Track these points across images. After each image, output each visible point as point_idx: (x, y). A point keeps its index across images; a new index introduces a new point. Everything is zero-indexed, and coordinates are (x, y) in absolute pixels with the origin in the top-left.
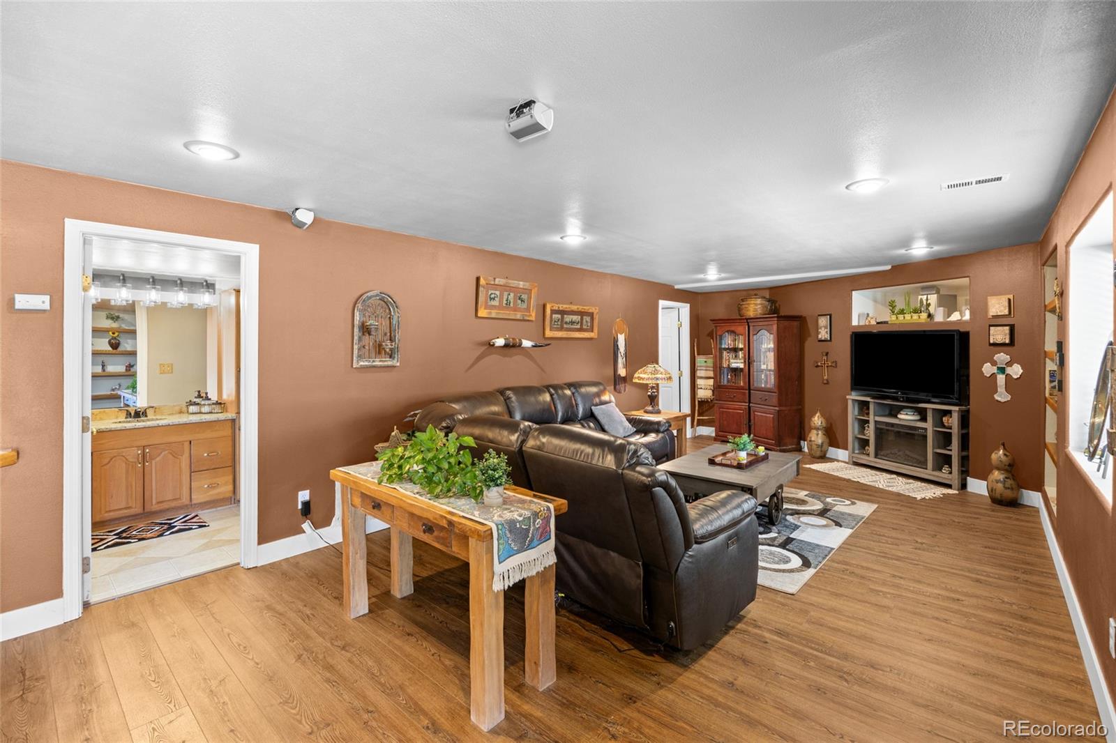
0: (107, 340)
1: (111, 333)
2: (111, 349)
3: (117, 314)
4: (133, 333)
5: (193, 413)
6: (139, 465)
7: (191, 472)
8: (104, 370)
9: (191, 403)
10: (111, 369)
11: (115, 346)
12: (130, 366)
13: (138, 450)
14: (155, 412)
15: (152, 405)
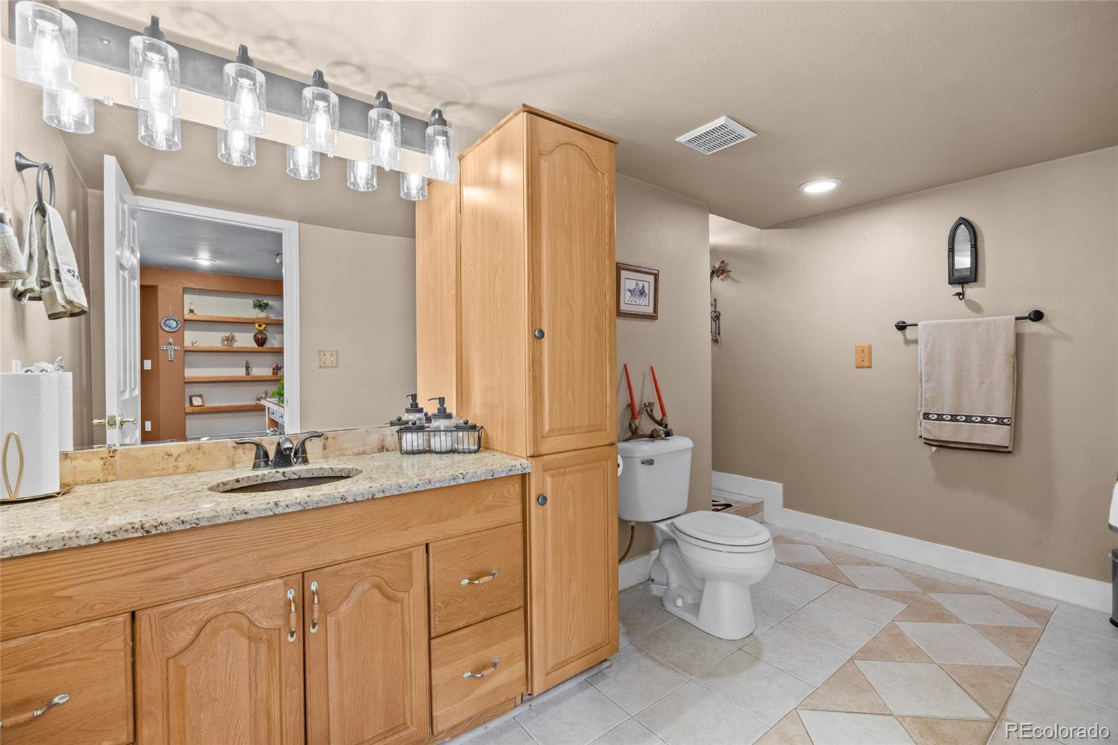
0: (253, 334)
1: (257, 325)
2: (256, 346)
3: (265, 302)
4: (280, 324)
5: (413, 453)
6: (291, 640)
7: (430, 639)
8: (248, 374)
9: (404, 427)
10: (257, 372)
11: (261, 342)
12: (278, 369)
13: (287, 586)
14: (325, 448)
15: (320, 430)
